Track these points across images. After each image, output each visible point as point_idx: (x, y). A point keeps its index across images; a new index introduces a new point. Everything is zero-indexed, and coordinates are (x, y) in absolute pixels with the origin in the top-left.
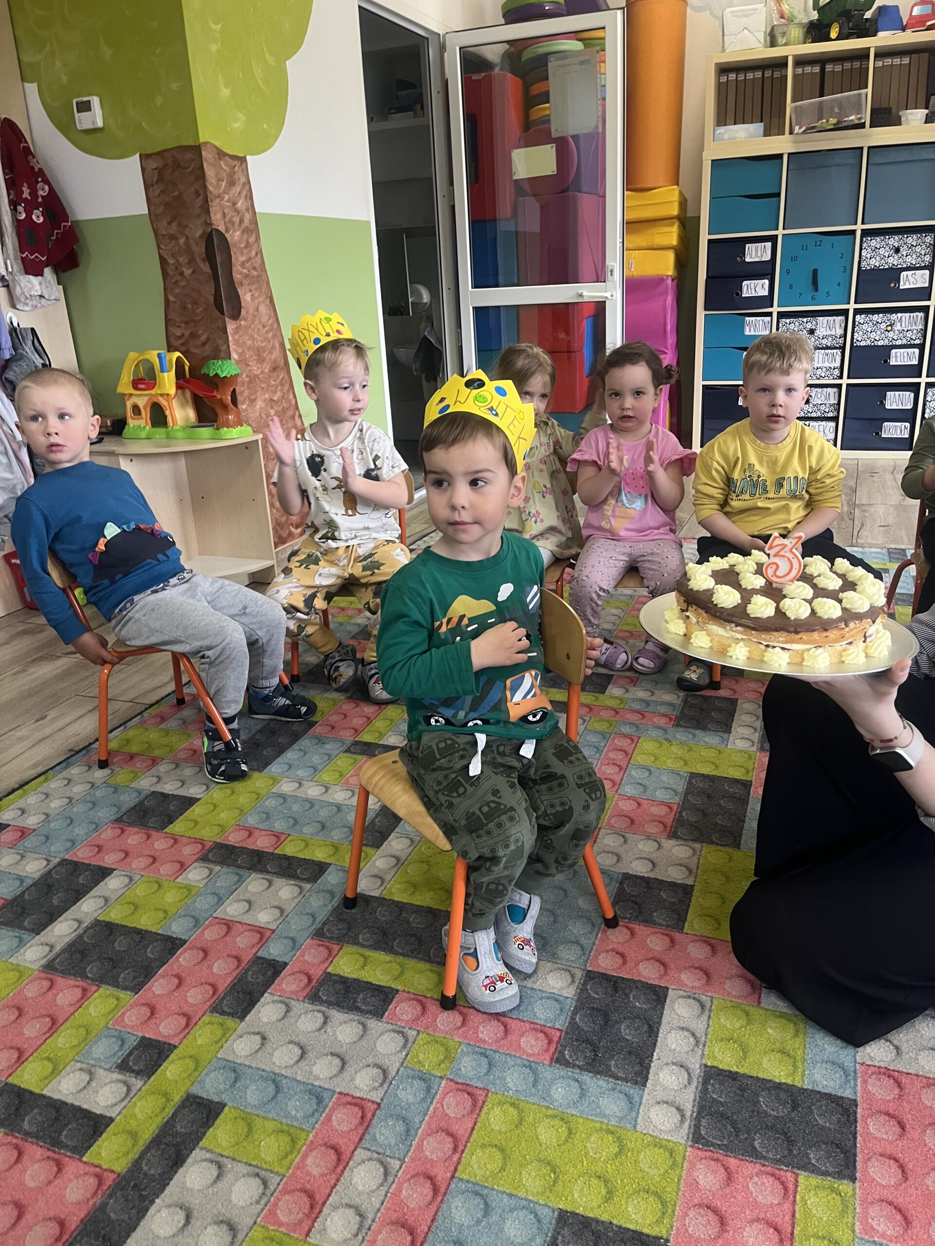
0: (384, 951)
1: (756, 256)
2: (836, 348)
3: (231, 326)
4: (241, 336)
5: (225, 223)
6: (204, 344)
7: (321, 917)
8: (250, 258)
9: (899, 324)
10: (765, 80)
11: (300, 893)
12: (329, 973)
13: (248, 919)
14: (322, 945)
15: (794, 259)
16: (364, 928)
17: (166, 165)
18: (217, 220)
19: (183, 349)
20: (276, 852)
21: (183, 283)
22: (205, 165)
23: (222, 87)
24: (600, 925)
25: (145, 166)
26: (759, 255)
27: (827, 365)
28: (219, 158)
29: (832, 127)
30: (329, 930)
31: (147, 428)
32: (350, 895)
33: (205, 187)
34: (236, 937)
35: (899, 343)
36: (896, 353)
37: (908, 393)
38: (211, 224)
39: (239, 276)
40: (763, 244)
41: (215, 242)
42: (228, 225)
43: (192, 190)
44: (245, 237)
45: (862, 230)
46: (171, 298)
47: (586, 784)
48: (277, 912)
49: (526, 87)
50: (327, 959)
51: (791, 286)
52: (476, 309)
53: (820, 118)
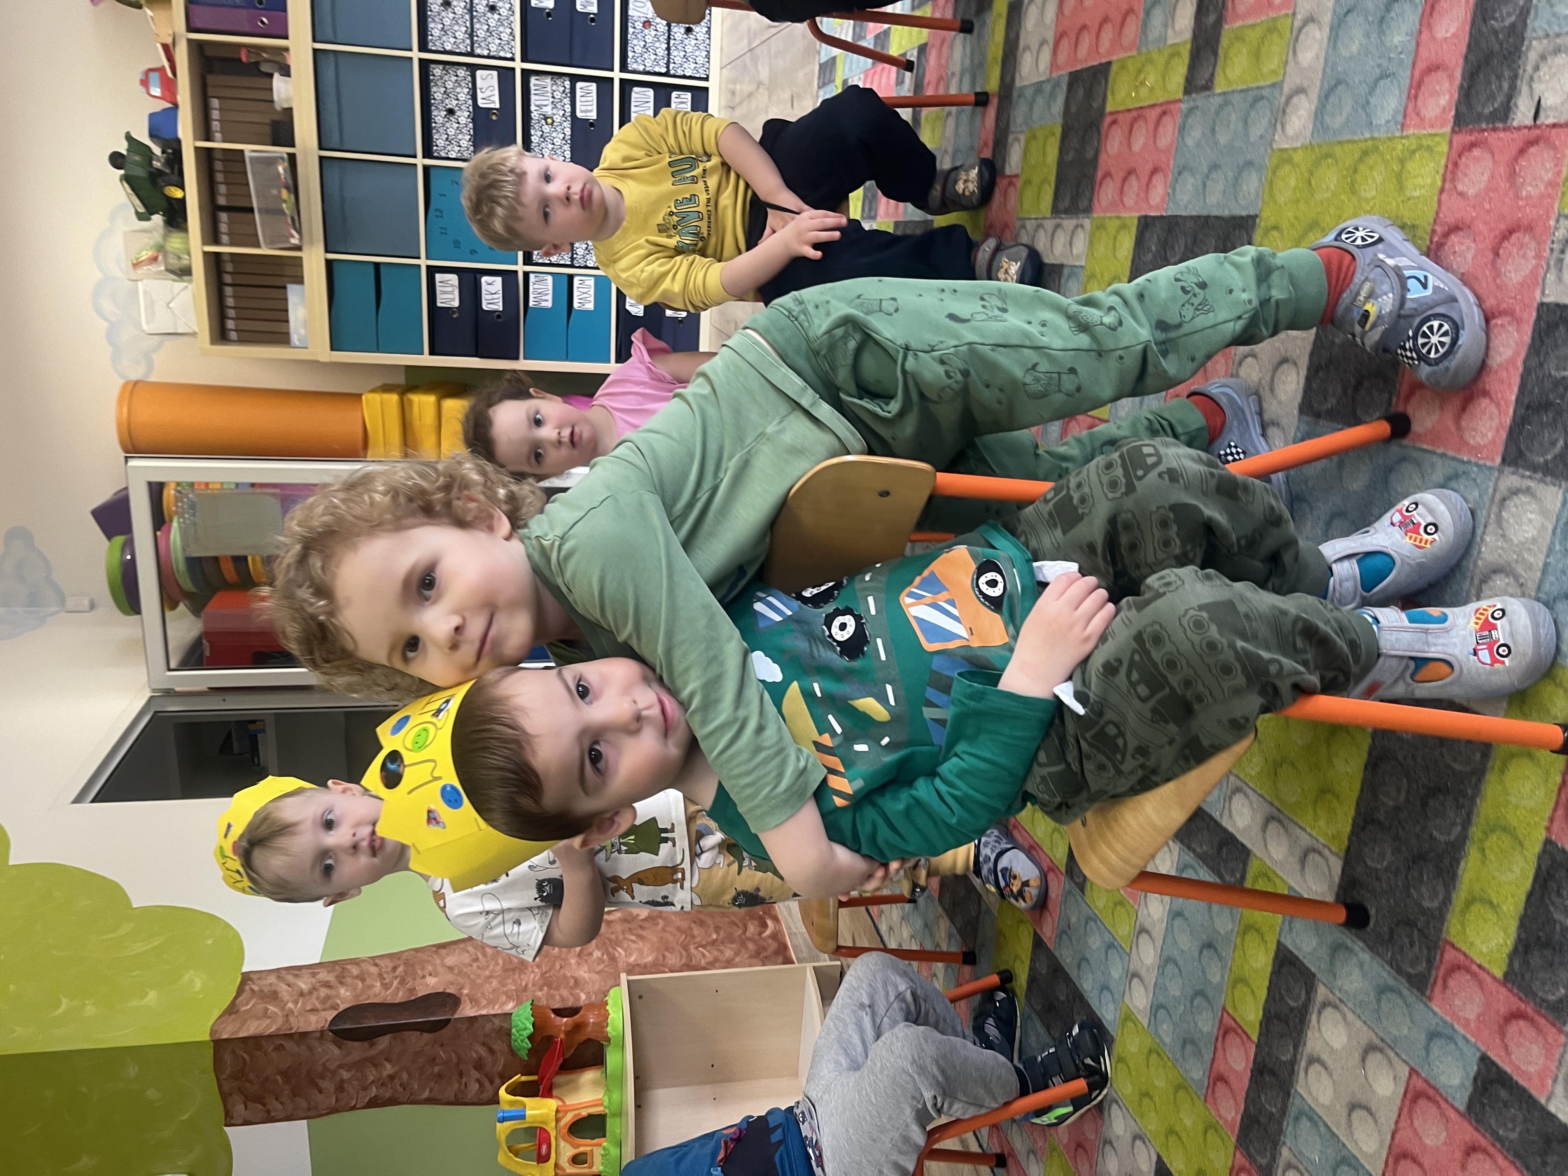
0: (1458, 863)
1: (452, 293)
3: (467, 1010)
4: (483, 994)
5: (324, 1010)
6: (491, 1051)
7: (1385, 975)
8: (381, 976)
9: (545, 109)
10: (237, 282)
11: (1336, 1007)
12: (1506, 975)
13: (1388, 1116)
14: (1445, 982)
15: (457, 244)
16: (1409, 895)
17: (239, 1089)
18: (317, 1022)
19: (497, 1081)
20: (1255, 1037)
21: (405, 1076)
22: (241, 1035)
23: (146, 1000)
24: (1400, 446)
25: (242, 1120)
26: (450, 289)
28: (237, 1012)
29: (292, 197)
30: (1412, 965)
31: (605, 1144)
32: (1341, 915)
33: (270, 1036)
34: (1424, 1146)
35: (568, 108)
36: (582, 111)
37: (633, 95)
38: (322, 1032)
39: (401, 994)
40: (438, 284)
41: (348, 1026)
42: (327, 1005)
43: (274, 1055)
44: (349, 980)
45: (424, 157)
46: (426, 1094)
47: (1127, 474)
48: (1374, 1059)
49: (227, 586)
50: (1474, 975)
53: (282, 212)
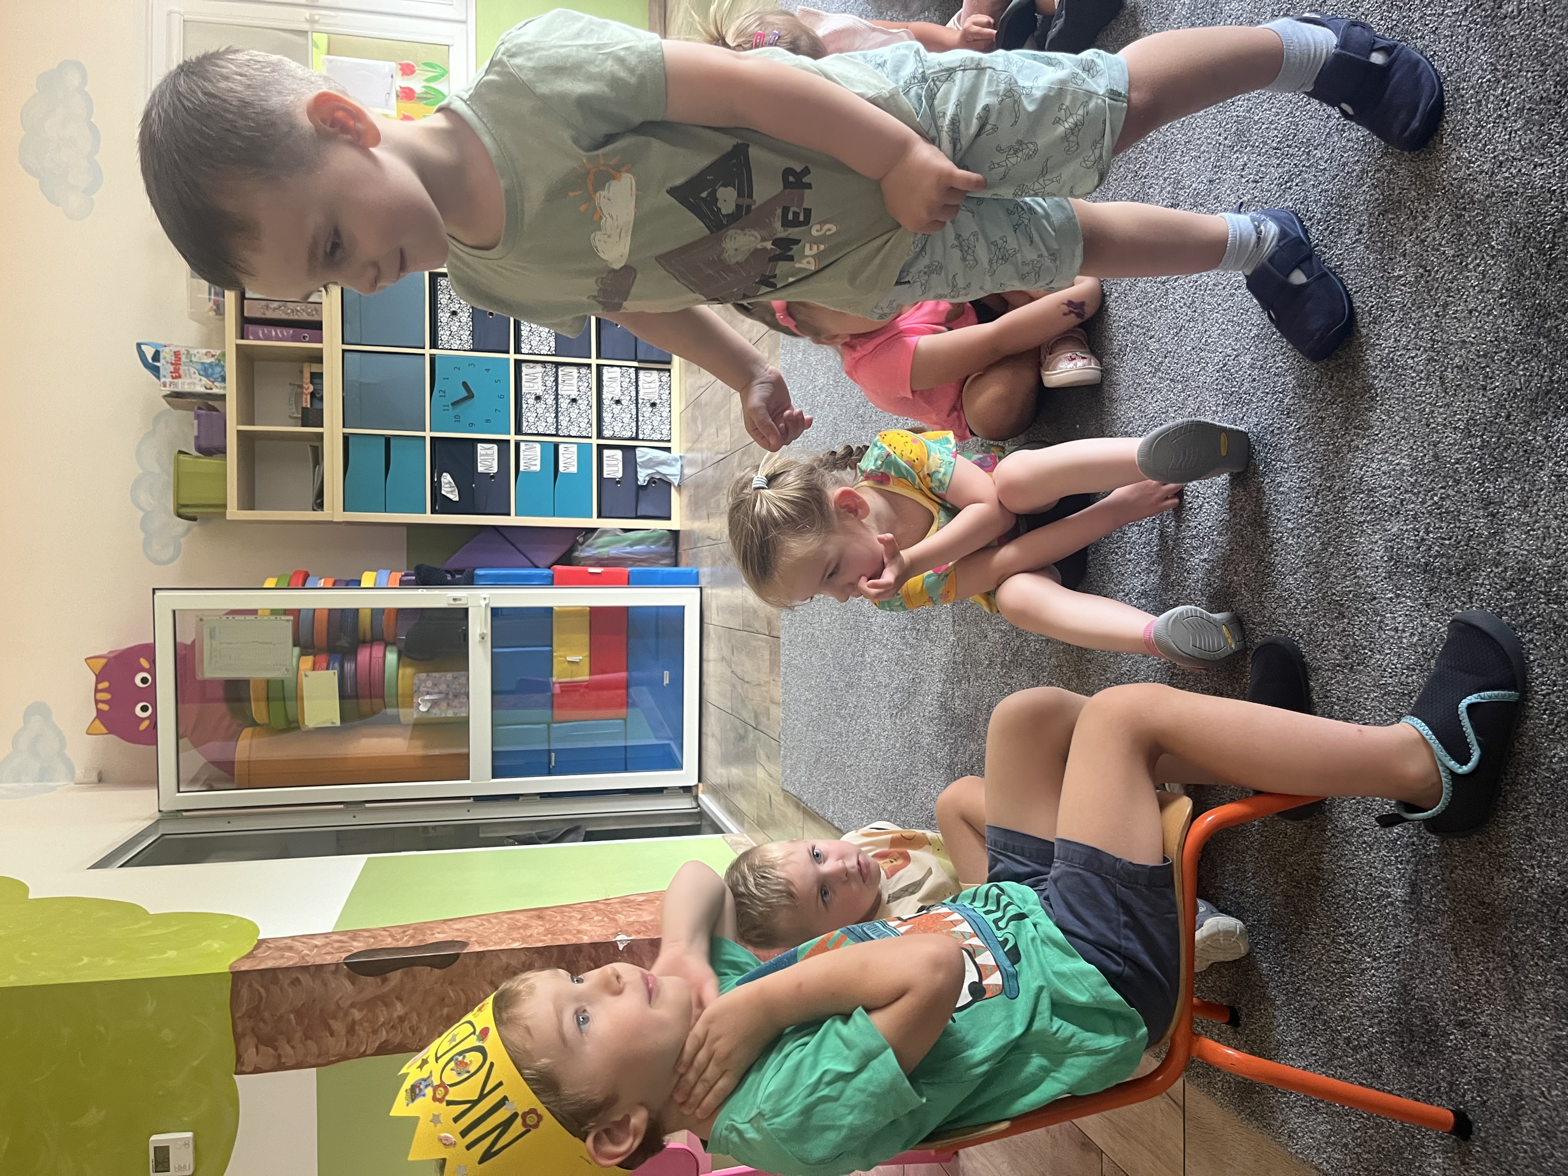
2: (557, 372)
3: (475, 947)
4: (490, 941)
5: (339, 953)
8: (392, 936)
15: (457, 418)
17: (253, 1030)
18: (332, 959)
21: (415, 1018)
22: (259, 968)
23: (164, 956)
25: (250, 1069)
27: (575, 381)
28: (253, 958)
33: (288, 969)
38: (337, 964)
39: (411, 942)
41: (362, 960)
42: (341, 951)
43: (290, 991)
44: (361, 938)
45: (431, 348)
51: (488, 421)
52: (493, 777)
